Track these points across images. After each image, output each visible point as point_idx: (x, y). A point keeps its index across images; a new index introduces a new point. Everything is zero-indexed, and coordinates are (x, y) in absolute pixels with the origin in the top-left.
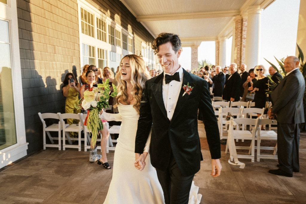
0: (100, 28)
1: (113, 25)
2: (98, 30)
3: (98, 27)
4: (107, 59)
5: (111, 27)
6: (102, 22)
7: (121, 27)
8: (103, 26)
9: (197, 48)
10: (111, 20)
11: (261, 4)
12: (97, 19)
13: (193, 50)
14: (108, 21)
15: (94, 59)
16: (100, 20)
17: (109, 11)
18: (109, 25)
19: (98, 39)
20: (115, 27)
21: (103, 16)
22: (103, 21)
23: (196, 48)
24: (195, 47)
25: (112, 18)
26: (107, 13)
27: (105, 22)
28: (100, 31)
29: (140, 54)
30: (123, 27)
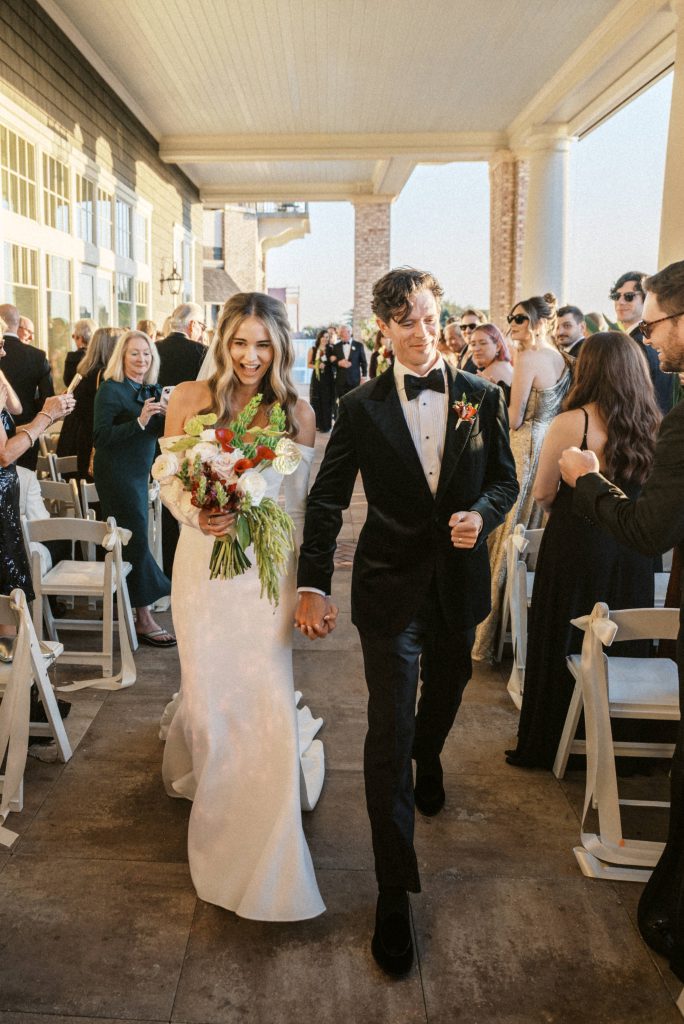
0: (52, 189)
1: (91, 173)
2: (46, 193)
3: (46, 186)
4: (70, 290)
5: (84, 180)
6: (59, 165)
7: (114, 180)
8: (60, 181)
9: (389, 204)
10: (85, 159)
11: (568, 122)
12: (45, 156)
13: (366, 216)
14: (76, 162)
15: (35, 291)
16: (52, 161)
17: (77, 128)
18: (78, 176)
19: (47, 223)
20: (97, 181)
21: (60, 147)
22: (60, 162)
23: (380, 205)
24: (375, 200)
25: (89, 149)
26: (73, 136)
27: (67, 166)
28: (52, 197)
29: (171, 272)
30: (118, 179)
